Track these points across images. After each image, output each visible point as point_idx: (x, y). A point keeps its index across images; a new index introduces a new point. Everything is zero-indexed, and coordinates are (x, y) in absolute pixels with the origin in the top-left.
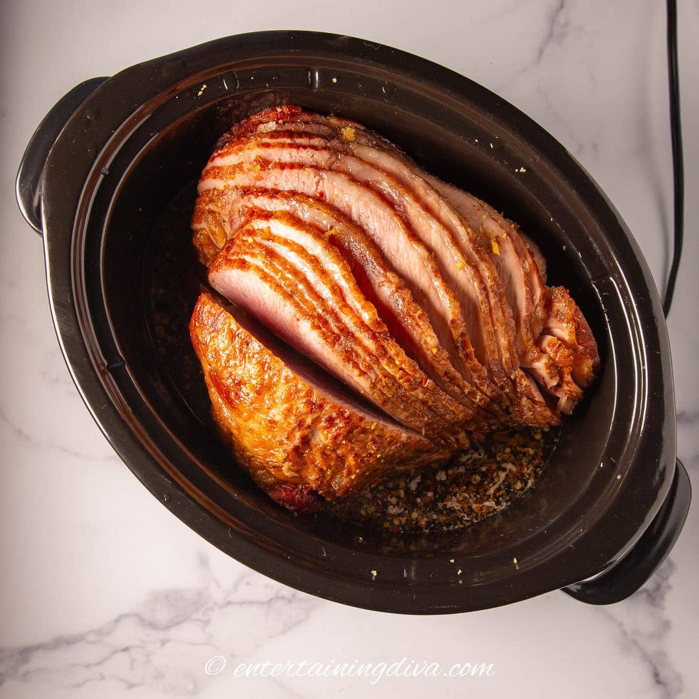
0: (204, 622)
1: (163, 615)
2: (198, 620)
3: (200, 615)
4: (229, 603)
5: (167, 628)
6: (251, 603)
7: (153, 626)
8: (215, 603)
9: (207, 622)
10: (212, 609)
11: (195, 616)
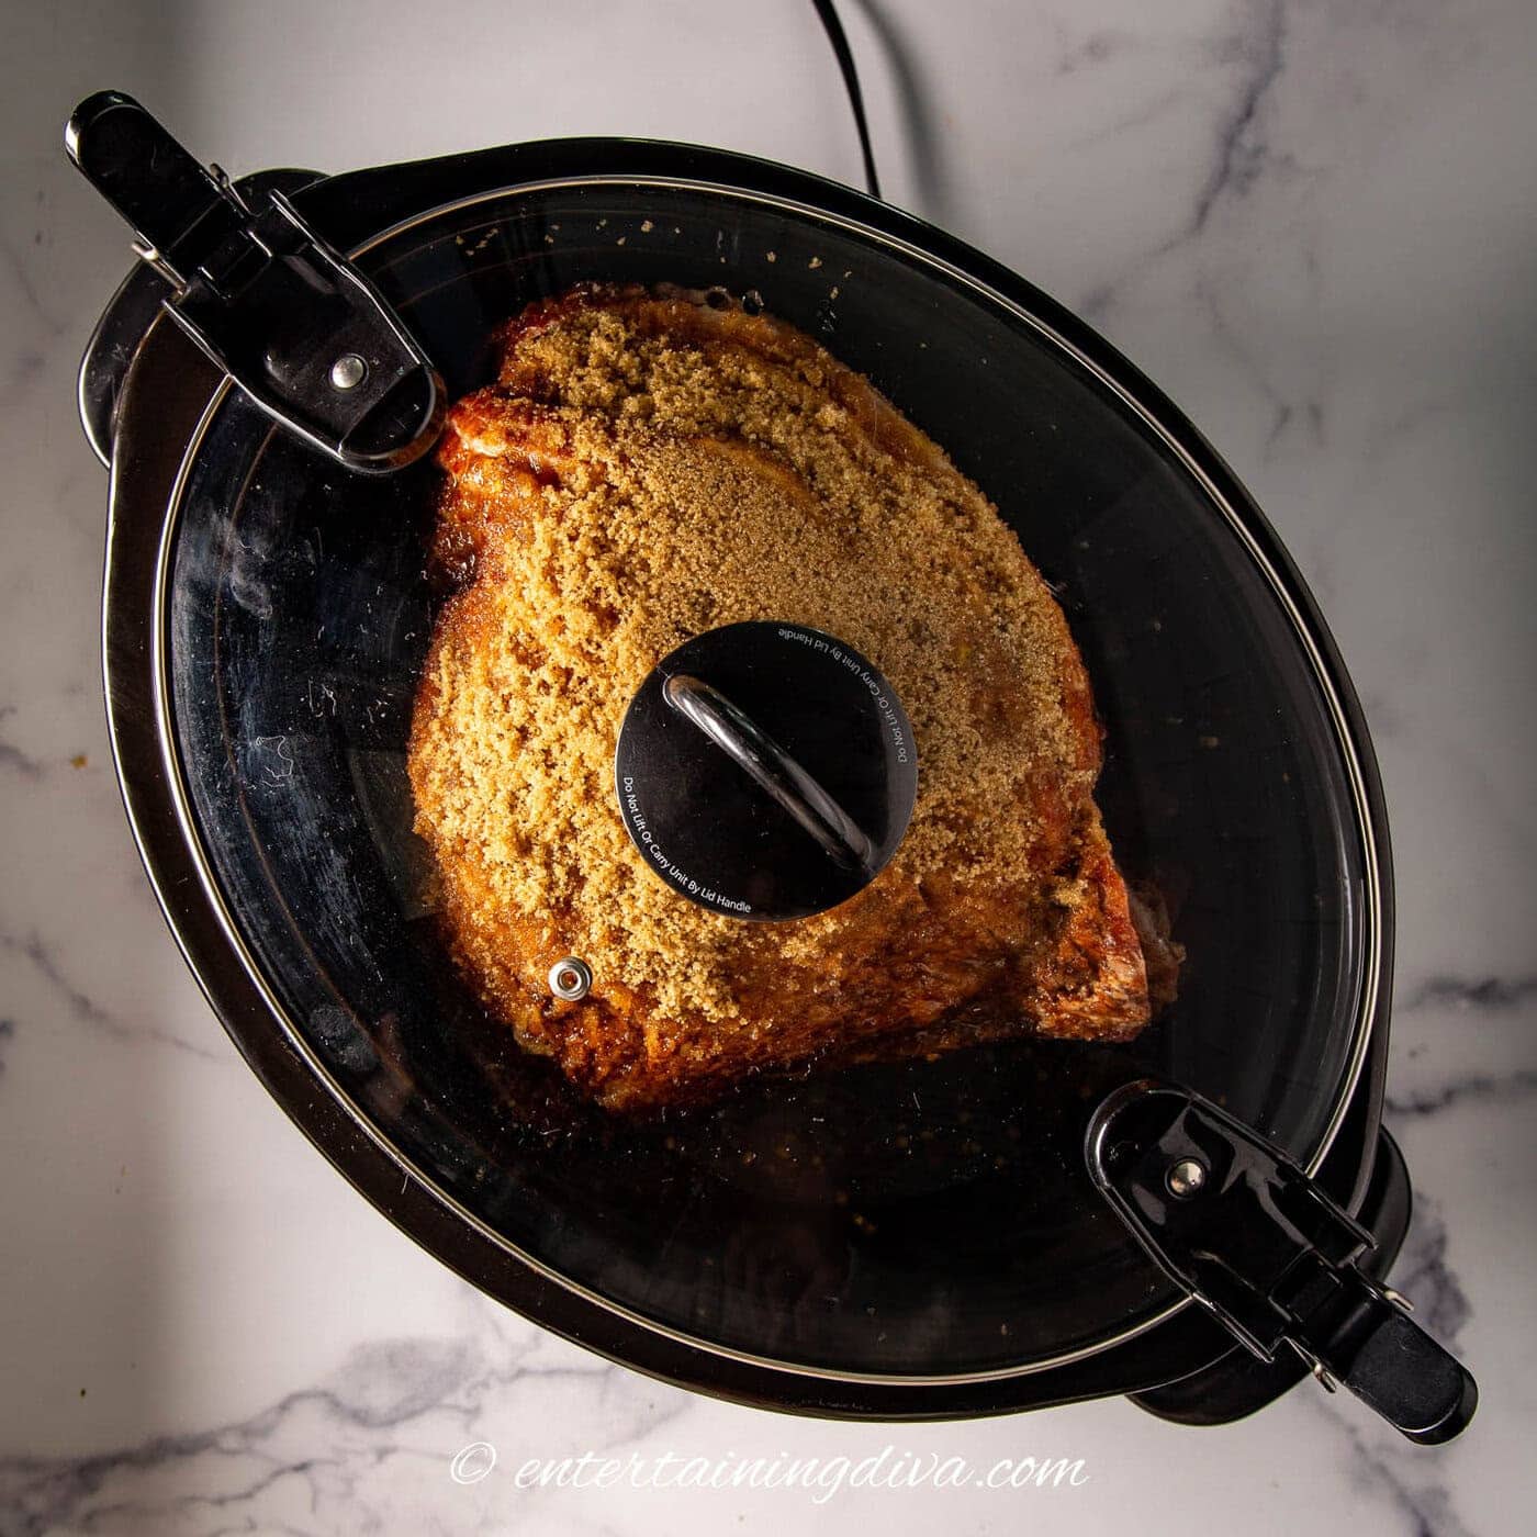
0: (467, 1412)
1: (381, 1397)
2: (456, 1408)
3: (460, 1398)
4: (521, 1373)
5: (390, 1422)
6: (569, 1372)
7: (361, 1418)
8: (492, 1372)
9: (474, 1413)
10: (485, 1385)
11: (448, 1400)
